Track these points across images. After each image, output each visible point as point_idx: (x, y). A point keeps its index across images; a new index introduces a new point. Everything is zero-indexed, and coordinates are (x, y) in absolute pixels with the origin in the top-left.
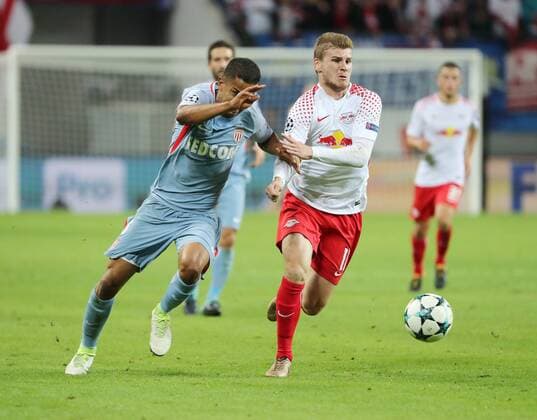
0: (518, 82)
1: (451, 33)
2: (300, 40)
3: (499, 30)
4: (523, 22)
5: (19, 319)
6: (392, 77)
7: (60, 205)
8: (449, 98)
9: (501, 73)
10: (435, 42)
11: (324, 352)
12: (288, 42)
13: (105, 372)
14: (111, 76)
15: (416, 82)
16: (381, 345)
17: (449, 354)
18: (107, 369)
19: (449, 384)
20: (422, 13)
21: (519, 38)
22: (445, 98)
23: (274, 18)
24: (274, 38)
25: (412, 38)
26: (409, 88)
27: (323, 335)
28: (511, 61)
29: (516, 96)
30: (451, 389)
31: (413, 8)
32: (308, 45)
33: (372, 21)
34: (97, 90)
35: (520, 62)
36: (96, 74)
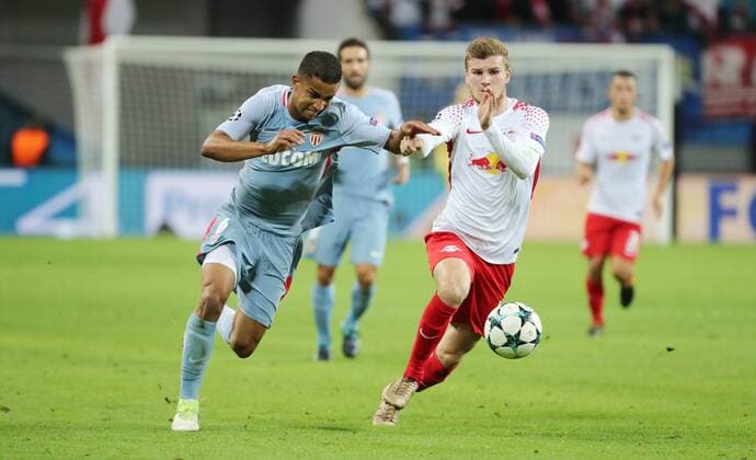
0: (716, 85)
1: (637, 25)
2: (455, 34)
3: (694, 22)
4: (723, 13)
5: (116, 365)
6: (565, 77)
7: (165, 229)
8: (623, 113)
9: (696, 74)
10: (617, 36)
11: (481, 407)
12: (441, 35)
13: (219, 429)
14: (229, 74)
15: (594, 83)
16: (550, 399)
17: (632, 410)
18: (222, 425)
19: (631, 447)
20: (601, 1)
21: (718, 32)
22: (617, 113)
23: (426, 5)
25: (589, 31)
26: (585, 90)
27: (481, 387)
28: (708, 61)
29: (715, 102)
30: (634, 452)
32: (464, 39)
33: (541, 10)
34: (212, 91)
35: (719, 61)
36: (210, 72)
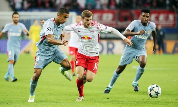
2: (29, 10)
20: (60, 3)
23: (22, 4)
24: (22, 9)
31: (58, 2)
33: (47, 5)
